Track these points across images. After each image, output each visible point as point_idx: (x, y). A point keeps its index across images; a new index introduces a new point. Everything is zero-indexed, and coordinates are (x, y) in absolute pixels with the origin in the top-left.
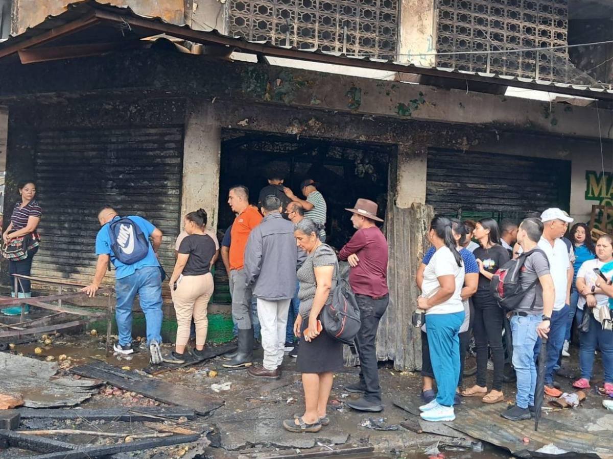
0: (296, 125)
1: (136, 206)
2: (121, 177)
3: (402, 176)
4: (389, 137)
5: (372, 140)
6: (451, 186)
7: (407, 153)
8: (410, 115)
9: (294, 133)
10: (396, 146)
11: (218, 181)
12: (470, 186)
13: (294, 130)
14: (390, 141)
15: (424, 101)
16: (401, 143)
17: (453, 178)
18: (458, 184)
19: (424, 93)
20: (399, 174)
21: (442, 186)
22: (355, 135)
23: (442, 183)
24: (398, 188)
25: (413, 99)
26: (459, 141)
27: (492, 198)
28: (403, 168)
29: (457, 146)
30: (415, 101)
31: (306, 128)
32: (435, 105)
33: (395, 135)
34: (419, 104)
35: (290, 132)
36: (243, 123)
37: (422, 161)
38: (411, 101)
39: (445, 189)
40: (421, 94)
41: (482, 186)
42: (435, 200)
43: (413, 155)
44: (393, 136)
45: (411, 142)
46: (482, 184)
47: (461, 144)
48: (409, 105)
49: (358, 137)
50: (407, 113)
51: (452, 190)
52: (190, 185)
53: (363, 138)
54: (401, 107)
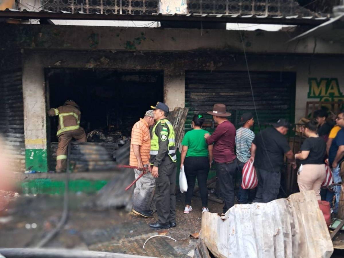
0: (92, 62)
1: (17, 118)
2: (10, 101)
3: (167, 90)
4: (157, 65)
5: (145, 68)
6: (208, 95)
7: (170, 76)
8: (135, 48)
9: (91, 67)
10: (162, 71)
11: (44, 100)
12: (222, 94)
13: (91, 66)
14: (158, 68)
15: (145, 38)
16: (166, 69)
17: (210, 89)
18: (214, 94)
19: (144, 33)
20: (166, 89)
21: (202, 95)
22: (133, 66)
23: (202, 94)
24: (165, 98)
25: (136, 37)
26: (208, 64)
27: (239, 101)
28: (168, 85)
29: (207, 68)
30: (138, 39)
31: (99, 64)
32: (153, 40)
33: (161, 63)
34: (141, 40)
35: (88, 67)
36: (58, 64)
37: (181, 80)
38: (135, 39)
39: (204, 97)
40: (142, 34)
41: (232, 94)
42: (197, 105)
43: (174, 77)
44: (160, 64)
45: (173, 67)
46: (231, 92)
47: (209, 66)
48: (134, 42)
49: (135, 67)
50: (133, 47)
51: (210, 97)
52: (28, 104)
53: (139, 68)
54: (129, 43)
